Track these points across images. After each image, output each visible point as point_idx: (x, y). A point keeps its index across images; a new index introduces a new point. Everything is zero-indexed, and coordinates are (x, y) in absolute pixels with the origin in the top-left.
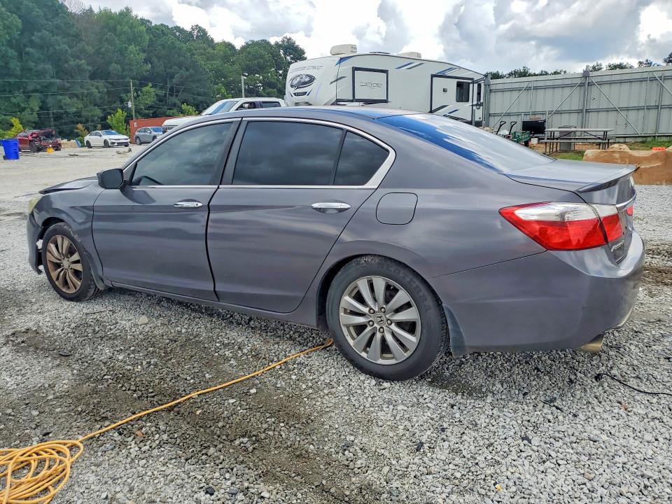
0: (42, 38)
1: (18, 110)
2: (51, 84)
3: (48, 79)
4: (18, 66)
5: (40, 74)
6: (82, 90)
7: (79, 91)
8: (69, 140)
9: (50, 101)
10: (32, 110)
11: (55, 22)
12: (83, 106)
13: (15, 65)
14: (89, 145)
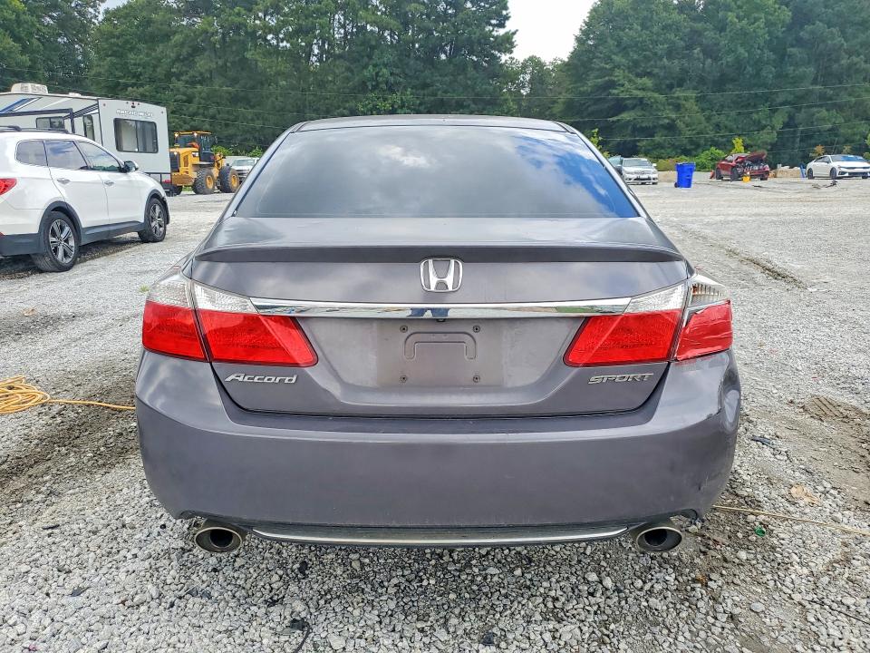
0: (812, 32)
1: (756, 128)
2: (809, 93)
3: (806, 86)
4: (771, 72)
5: (796, 81)
6: (849, 99)
7: (844, 98)
8: (792, 167)
9: (801, 116)
10: (773, 128)
11: (836, 9)
12: (843, 121)
13: (769, 73)
14: (810, 175)
